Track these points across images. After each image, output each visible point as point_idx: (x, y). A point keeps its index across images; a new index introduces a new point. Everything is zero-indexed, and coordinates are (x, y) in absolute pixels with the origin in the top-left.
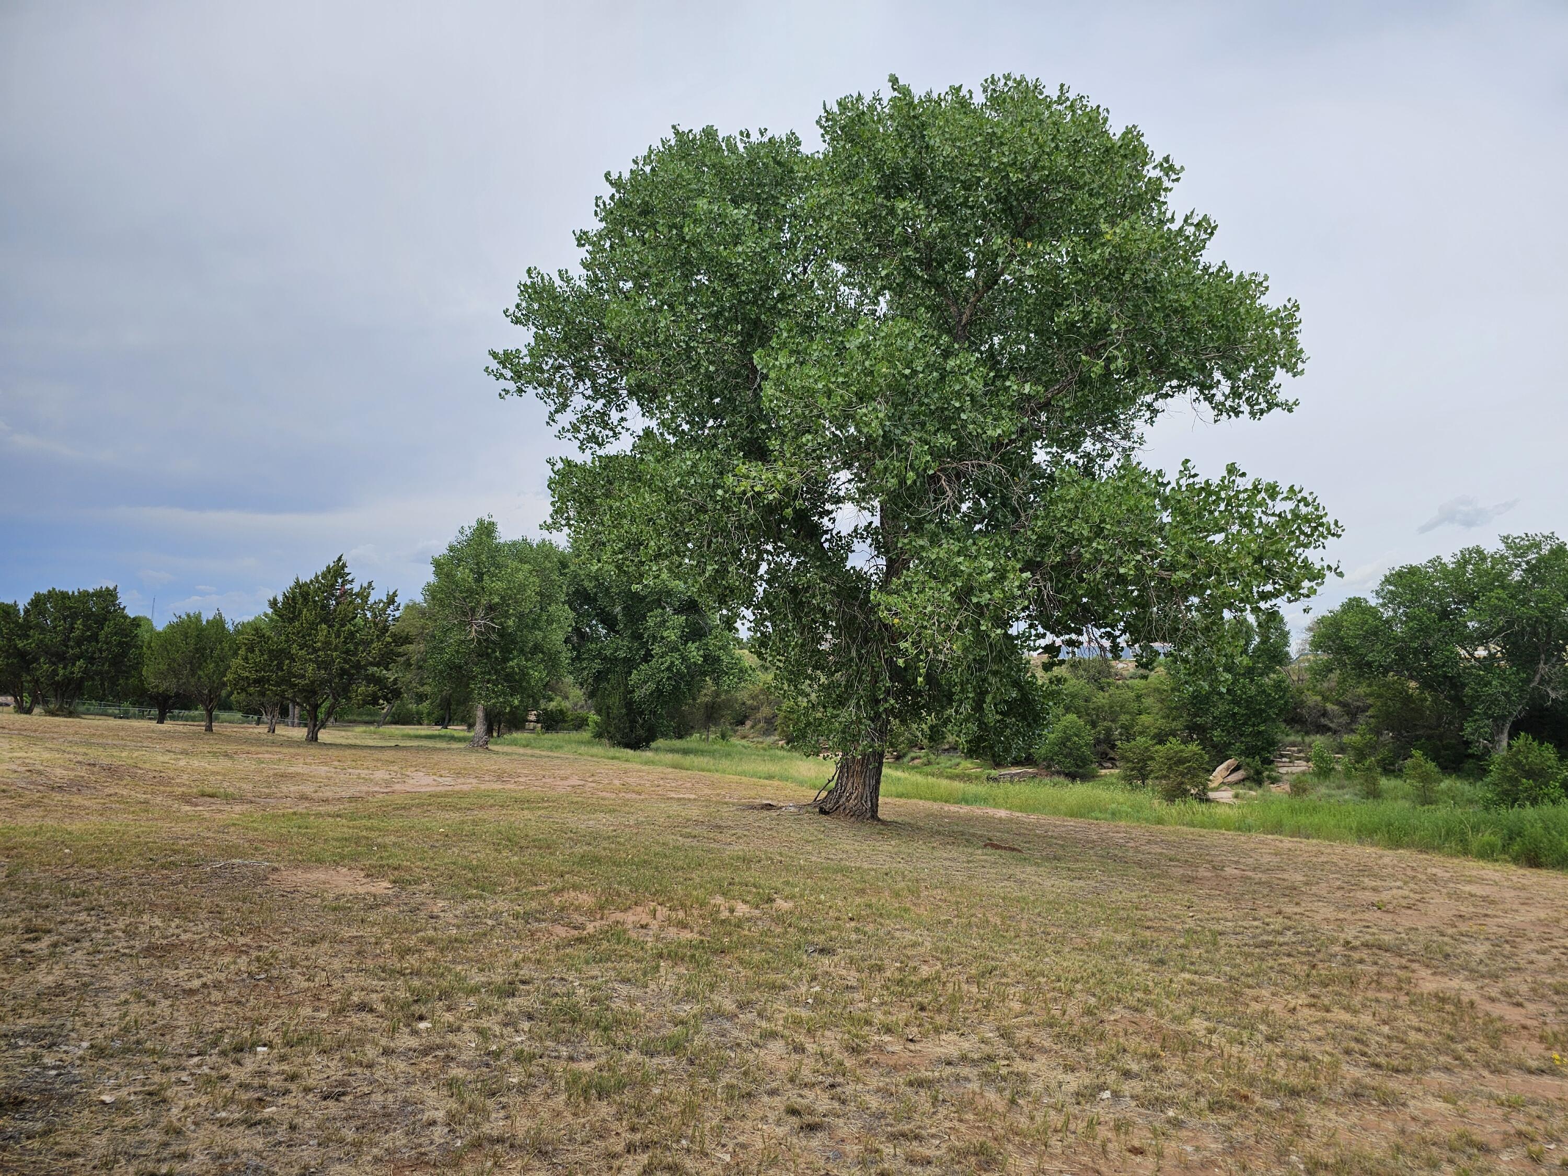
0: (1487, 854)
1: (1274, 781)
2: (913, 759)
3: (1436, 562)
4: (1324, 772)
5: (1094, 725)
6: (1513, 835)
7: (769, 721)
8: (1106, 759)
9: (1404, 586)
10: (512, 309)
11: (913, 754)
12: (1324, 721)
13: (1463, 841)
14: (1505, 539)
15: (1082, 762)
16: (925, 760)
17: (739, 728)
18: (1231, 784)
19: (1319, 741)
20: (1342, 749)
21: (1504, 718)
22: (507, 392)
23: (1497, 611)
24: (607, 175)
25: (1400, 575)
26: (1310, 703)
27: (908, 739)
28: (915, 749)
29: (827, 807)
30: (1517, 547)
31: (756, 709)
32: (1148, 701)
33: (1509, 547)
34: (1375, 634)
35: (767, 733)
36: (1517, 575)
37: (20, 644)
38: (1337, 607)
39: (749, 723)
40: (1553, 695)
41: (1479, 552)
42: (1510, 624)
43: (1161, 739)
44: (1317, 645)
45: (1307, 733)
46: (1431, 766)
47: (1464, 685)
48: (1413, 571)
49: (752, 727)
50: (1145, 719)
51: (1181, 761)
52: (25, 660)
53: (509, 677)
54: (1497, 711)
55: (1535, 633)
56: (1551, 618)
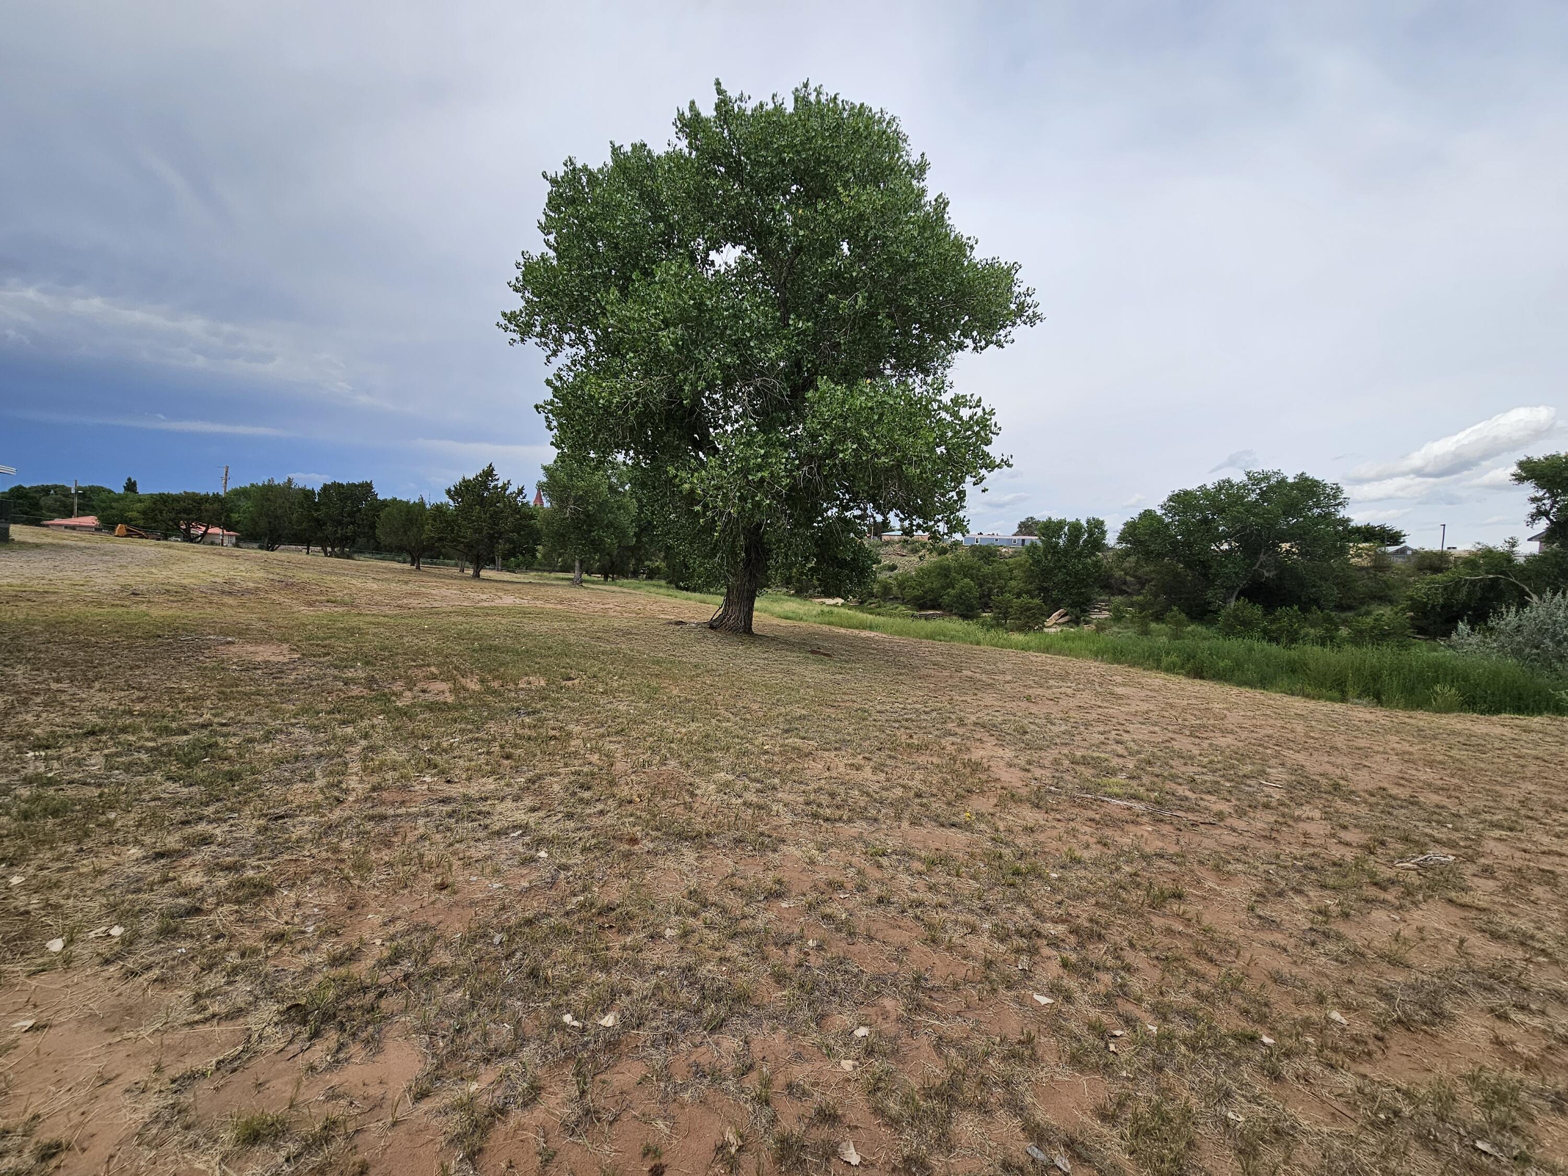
0: (1170, 669)
1: (1087, 623)
3: (1202, 488)
4: (1118, 618)
5: (981, 586)
6: (1190, 657)
8: (986, 607)
9: (1179, 503)
10: (514, 282)
12: (1124, 587)
13: (1159, 661)
14: (1248, 474)
15: (971, 608)
18: (1059, 624)
19: (1118, 599)
20: (1132, 605)
21: (1234, 588)
22: (515, 341)
23: (1235, 520)
24: (544, 176)
25: (1178, 495)
26: (1117, 575)
29: (715, 624)
30: (1255, 480)
32: (1016, 572)
33: (1249, 479)
34: (1158, 533)
36: (1253, 497)
37: (315, 515)
38: (1136, 516)
40: (1266, 574)
41: (1229, 481)
42: (1244, 528)
43: (1019, 595)
44: (1122, 539)
45: (1113, 595)
46: (1183, 616)
47: (1210, 567)
48: (1186, 493)
50: (1013, 583)
51: (1029, 609)
52: (320, 524)
53: (593, 542)
54: (1230, 584)
55: (1260, 535)
56: (1272, 526)
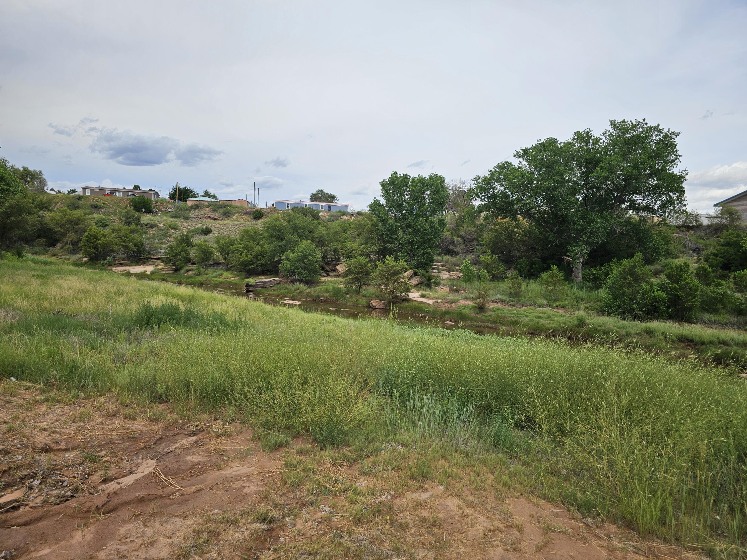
2: (188, 271)
4: (470, 279)
7: (75, 244)
11: (187, 268)
16: (196, 272)
17: (51, 248)
19: (450, 259)
27: (184, 258)
28: (189, 264)
31: (64, 235)
35: (73, 252)
39: (59, 245)
45: (444, 255)
49: (61, 248)
